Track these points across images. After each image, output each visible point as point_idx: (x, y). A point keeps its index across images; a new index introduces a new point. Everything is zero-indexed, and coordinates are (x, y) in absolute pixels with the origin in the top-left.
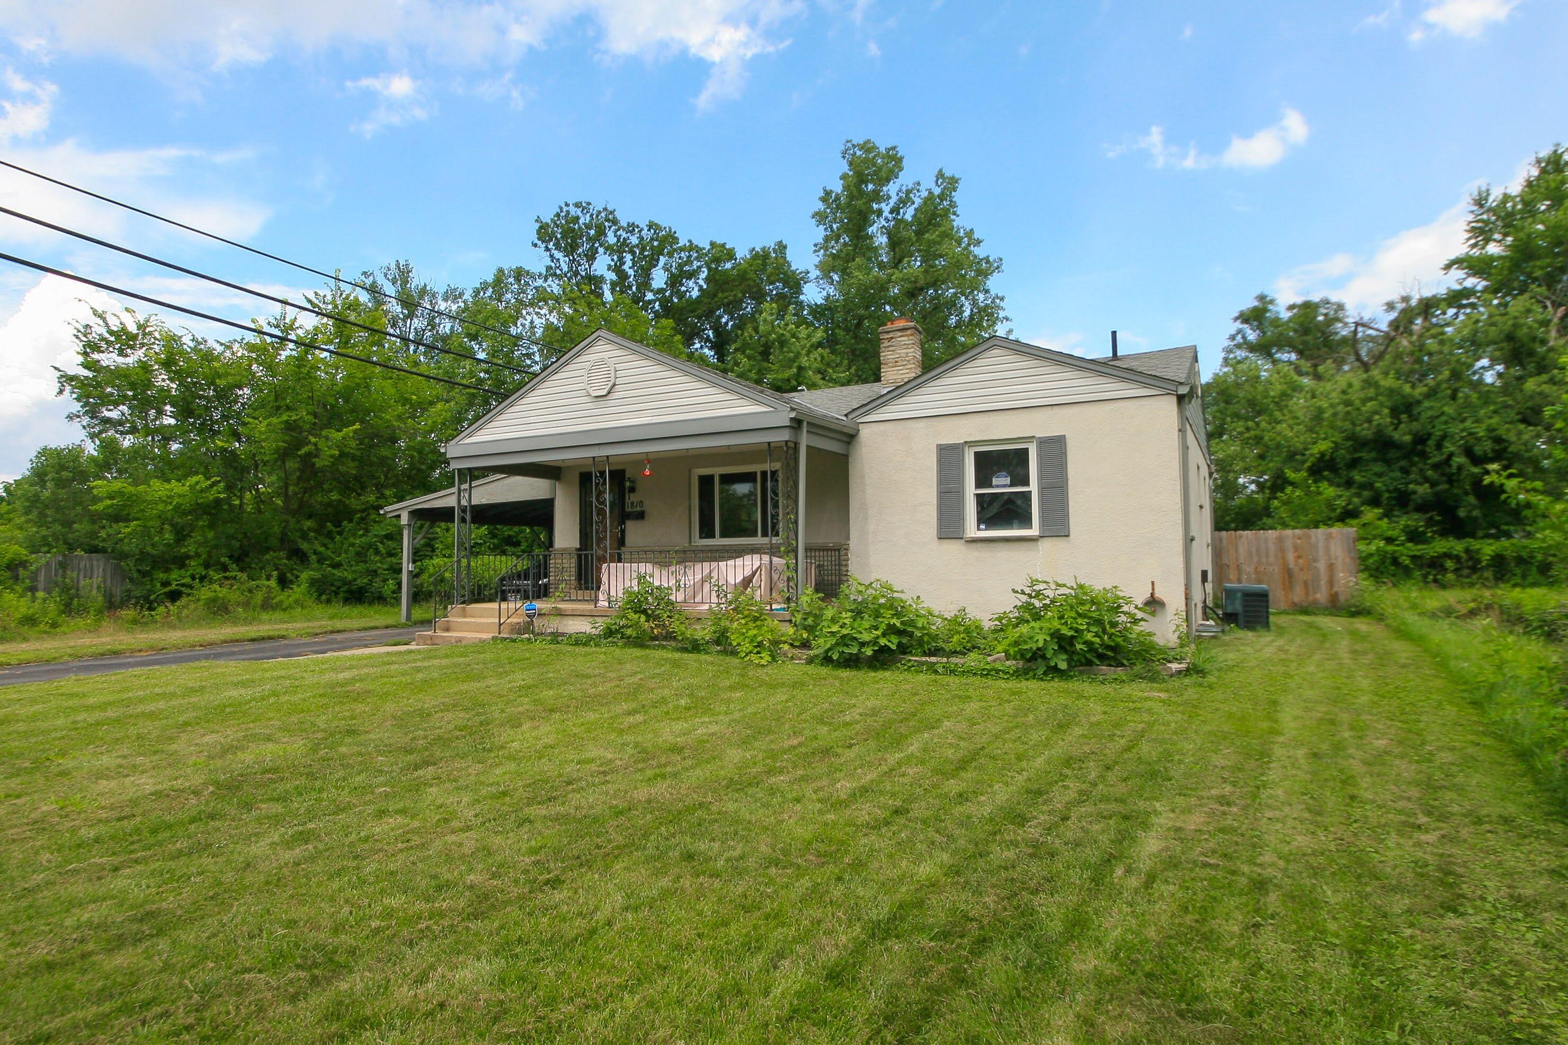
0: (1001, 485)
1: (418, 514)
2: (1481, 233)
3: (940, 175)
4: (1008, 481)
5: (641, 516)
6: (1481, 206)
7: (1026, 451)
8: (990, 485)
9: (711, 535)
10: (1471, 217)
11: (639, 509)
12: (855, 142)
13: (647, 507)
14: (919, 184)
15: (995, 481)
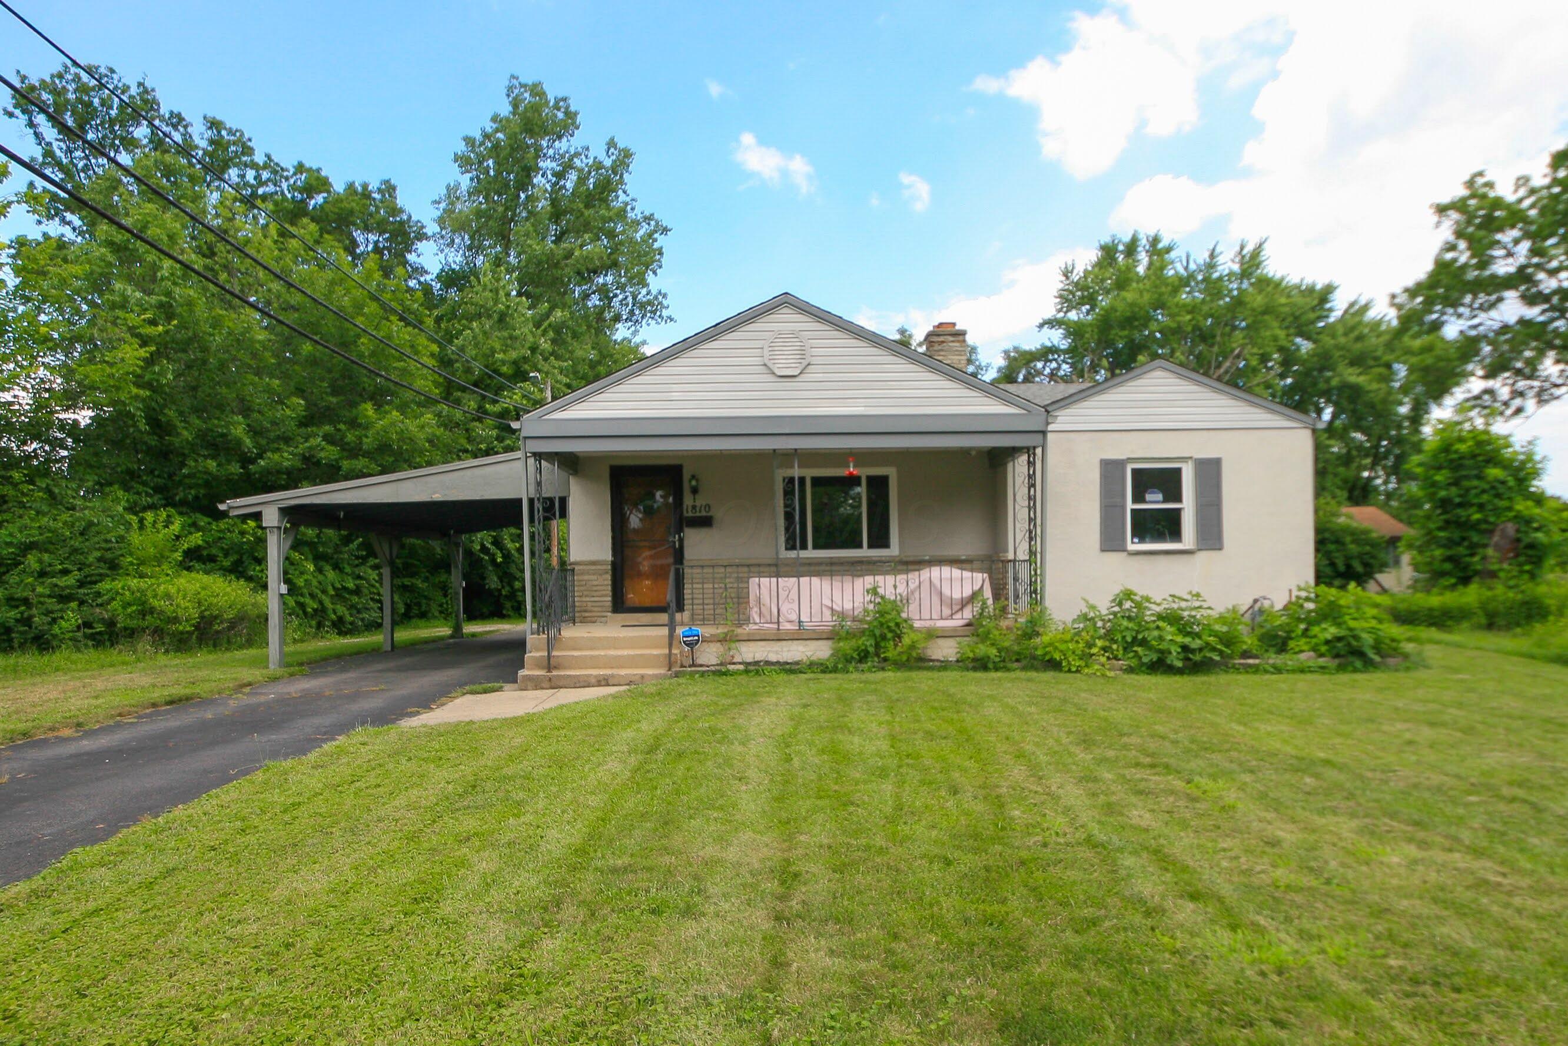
0: (1155, 502)
1: (295, 515)
2: (1067, 300)
3: (611, 144)
4: (1160, 497)
5: (705, 522)
6: (1067, 278)
7: (1178, 471)
8: (1144, 501)
9: (804, 547)
10: (1061, 286)
11: (704, 514)
12: (523, 80)
13: (717, 513)
14: (588, 149)
15: (1148, 497)
